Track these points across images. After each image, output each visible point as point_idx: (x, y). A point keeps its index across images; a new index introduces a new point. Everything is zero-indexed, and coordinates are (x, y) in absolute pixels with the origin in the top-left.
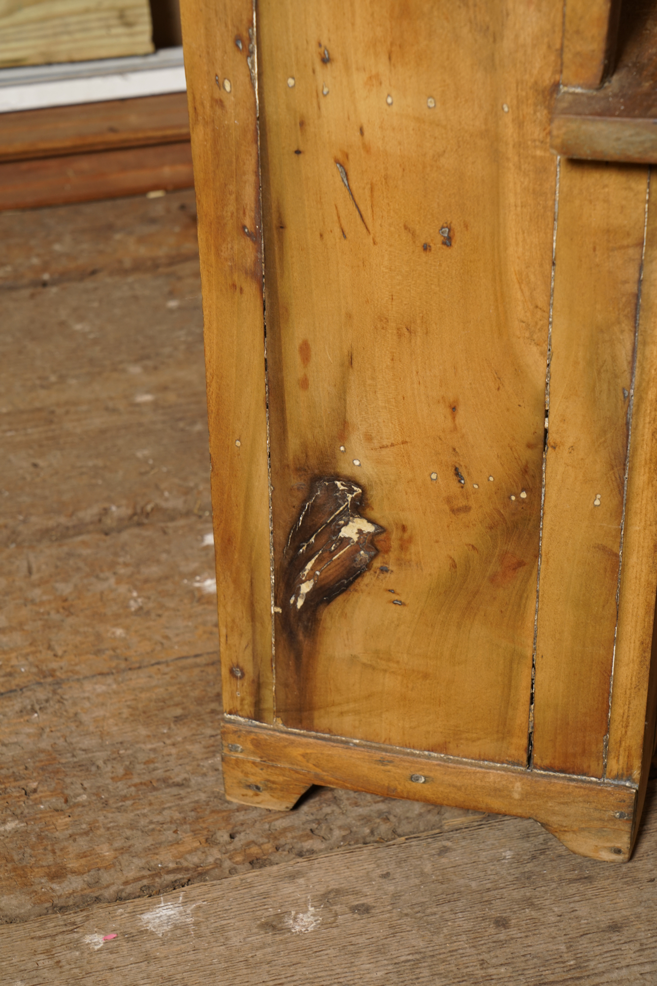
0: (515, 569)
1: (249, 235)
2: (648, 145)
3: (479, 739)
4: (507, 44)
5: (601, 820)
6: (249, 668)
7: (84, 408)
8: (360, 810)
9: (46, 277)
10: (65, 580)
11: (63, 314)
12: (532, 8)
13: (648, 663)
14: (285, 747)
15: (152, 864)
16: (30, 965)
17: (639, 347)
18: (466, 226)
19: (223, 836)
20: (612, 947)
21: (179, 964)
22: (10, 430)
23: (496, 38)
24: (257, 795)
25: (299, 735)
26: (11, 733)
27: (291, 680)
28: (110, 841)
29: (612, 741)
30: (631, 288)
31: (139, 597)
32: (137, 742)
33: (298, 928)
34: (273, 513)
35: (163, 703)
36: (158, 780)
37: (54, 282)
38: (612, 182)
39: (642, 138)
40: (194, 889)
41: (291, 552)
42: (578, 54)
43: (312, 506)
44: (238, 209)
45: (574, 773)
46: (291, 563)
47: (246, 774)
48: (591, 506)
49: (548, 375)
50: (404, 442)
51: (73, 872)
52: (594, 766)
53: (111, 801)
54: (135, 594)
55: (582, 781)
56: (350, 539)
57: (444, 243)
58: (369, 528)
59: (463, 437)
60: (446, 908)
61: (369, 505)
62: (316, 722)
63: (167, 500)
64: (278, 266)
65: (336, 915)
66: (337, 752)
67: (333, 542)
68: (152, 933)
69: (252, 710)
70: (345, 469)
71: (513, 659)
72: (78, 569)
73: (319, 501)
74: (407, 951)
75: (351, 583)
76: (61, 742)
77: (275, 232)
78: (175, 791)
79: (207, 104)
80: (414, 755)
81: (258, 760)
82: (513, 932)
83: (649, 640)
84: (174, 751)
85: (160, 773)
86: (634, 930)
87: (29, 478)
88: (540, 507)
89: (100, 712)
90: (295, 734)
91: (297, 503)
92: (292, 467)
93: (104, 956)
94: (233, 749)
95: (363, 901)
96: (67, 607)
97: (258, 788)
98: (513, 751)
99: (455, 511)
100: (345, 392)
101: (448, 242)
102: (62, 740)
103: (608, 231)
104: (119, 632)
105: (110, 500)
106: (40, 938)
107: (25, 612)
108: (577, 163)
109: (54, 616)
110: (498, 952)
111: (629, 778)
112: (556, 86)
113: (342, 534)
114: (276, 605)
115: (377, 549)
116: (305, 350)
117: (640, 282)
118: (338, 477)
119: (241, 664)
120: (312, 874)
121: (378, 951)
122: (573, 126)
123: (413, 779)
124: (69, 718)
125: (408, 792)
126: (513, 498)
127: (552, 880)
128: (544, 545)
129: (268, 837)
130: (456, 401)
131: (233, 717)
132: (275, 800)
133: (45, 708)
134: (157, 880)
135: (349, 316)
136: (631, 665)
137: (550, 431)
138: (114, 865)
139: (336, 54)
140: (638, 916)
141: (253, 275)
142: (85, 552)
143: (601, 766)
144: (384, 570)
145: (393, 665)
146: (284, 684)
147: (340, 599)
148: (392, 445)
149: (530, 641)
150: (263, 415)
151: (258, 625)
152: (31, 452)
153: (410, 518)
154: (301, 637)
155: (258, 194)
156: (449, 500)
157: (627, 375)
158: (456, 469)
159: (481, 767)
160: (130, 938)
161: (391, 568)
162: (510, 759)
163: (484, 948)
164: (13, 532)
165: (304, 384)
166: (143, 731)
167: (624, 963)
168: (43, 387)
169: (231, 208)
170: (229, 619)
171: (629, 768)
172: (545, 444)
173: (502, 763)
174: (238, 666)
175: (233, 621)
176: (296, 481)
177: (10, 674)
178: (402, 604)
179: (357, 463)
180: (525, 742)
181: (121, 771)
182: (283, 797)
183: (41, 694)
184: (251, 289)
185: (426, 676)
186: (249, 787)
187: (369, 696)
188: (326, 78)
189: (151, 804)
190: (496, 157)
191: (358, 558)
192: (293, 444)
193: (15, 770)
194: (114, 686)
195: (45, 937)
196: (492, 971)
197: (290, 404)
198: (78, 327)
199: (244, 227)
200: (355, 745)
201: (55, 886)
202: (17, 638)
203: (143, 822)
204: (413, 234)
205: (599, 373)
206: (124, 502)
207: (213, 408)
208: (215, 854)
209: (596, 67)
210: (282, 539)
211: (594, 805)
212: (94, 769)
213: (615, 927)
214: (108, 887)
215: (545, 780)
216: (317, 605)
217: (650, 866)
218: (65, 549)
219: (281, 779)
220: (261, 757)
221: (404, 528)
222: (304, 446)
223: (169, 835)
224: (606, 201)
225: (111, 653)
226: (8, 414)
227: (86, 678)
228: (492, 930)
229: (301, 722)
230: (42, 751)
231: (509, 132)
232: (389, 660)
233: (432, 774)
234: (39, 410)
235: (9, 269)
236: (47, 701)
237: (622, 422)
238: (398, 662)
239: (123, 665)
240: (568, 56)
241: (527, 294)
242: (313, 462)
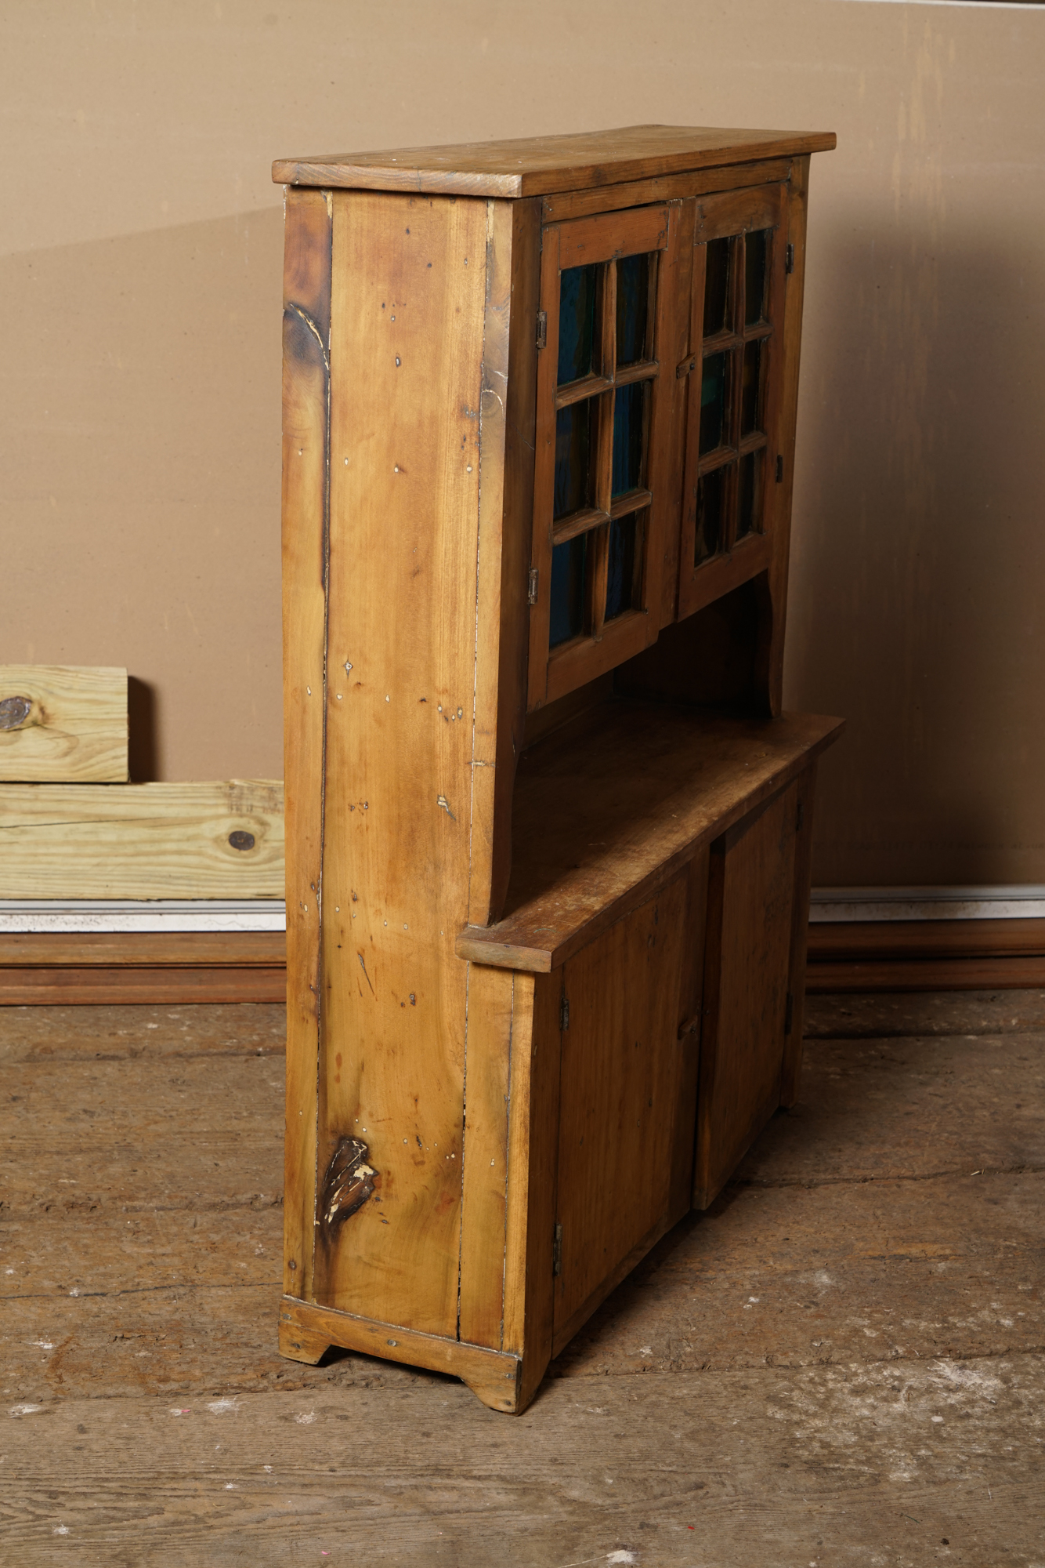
0: (449, 1203)
1: (313, 990)
2: (501, 957)
3: (429, 1319)
4: (443, 900)
5: (498, 1378)
6: (299, 1262)
7: (261, 1134)
8: (363, 1373)
9: (261, 1049)
10: (217, 1232)
11: (265, 1075)
12: (454, 883)
13: (524, 1272)
14: (316, 1317)
15: (224, 1383)
16: (134, 1418)
17: (512, 1071)
18: (423, 995)
19: (273, 1376)
20: (489, 1454)
21: (223, 1428)
22: (205, 1142)
23: (437, 896)
24: (298, 1351)
25: (325, 1310)
26: (157, 1308)
27: (323, 1272)
28: (201, 1369)
29: (505, 1325)
30: (506, 1037)
31: (262, 1247)
32: (235, 1323)
33: (301, 1421)
34: (318, 1159)
35: (259, 1305)
36: (242, 1343)
37: (265, 1054)
38: (495, 978)
39: (499, 953)
40: (245, 1396)
41: (327, 1184)
42: (476, 908)
43: (339, 1156)
44: (308, 976)
45: (484, 1346)
46: (326, 1192)
47: (292, 1335)
48: (489, 1166)
49: (465, 1084)
50: (390, 1119)
51: (174, 1380)
52: (496, 1342)
53: (208, 1350)
54: (260, 1246)
55: (488, 1351)
56: (359, 1178)
57: (412, 1003)
58: (370, 1172)
59: (421, 1118)
60: (395, 1423)
61: (370, 1157)
62: (336, 1302)
64: (327, 1008)
65: (327, 1418)
66: (347, 1322)
67: (350, 1179)
68: (212, 1412)
69: (300, 1291)
70: (358, 1134)
71: (448, 1262)
72: (228, 1227)
73: (343, 1153)
74: (363, 1440)
75: (359, 1207)
76: (187, 1317)
77: (326, 990)
78: (250, 1349)
79: (295, 917)
80: (390, 1327)
81: (300, 1325)
82: (431, 1440)
83: (524, 1256)
84: (257, 1330)
85: (244, 1340)
86: (507, 1448)
87: (210, 1171)
88: (462, 1165)
89: (217, 1305)
90: (323, 1309)
91: (331, 1153)
92: (329, 1130)
93: (179, 1419)
94: (286, 1317)
95: (347, 1414)
96: (213, 1247)
97: (299, 1346)
98: (448, 1329)
99: (417, 1164)
100: (359, 1086)
101: (413, 1003)
102: (188, 1316)
103: (494, 1004)
104: (243, 1265)
105: (260, 1190)
106: (144, 1406)
107: (185, 1247)
108: (477, 965)
109: (203, 1252)
110: (418, 1448)
111: (517, 1353)
112: (466, 924)
113: (355, 1175)
114: (317, 1219)
115: (374, 1186)
116: (339, 1058)
117: (511, 1034)
118: (354, 1138)
119: (295, 1259)
120: (319, 1397)
121: (346, 1438)
122: (466, 944)
123: (389, 1342)
124: (196, 1305)
125: (386, 1352)
126: (448, 1157)
127: (467, 1419)
128: (464, 1188)
129: (300, 1379)
130: (417, 1096)
131: (288, 1297)
132: (308, 1355)
133: (182, 1298)
134: (224, 1391)
135: (362, 1041)
136: (514, 1272)
137: (466, 1118)
138: (200, 1380)
139: (360, 897)
140: (512, 1442)
141: (314, 1013)
142: (235, 1218)
143: (499, 1343)
144: (378, 1200)
145: (381, 1265)
146: (318, 1274)
147: (353, 1217)
148: (384, 1120)
149: (458, 1252)
150: (315, 1097)
151: (306, 1232)
152: (216, 1156)
153: (393, 1167)
154: (330, 1242)
155: (318, 967)
156: (413, 1156)
157: (506, 1087)
158: (417, 1137)
159: (429, 1337)
160: (198, 1413)
161: (381, 1198)
162: (447, 1334)
163: (410, 1445)
164: (191, 1203)
165: (338, 1079)
166: (241, 1318)
167: (492, 1462)
168: (236, 1118)
169: (304, 974)
170: (290, 1228)
171: (516, 1345)
172: (464, 1126)
173: (443, 1336)
174: (293, 1261)
175: (292, 1229)
176: (331, 1139)
177: (165, 1278)
178: (387, 1223)
179: (364, 1130)
180: (455, 1321)
181: (220, 1335)
182: (313, 1353)
183: (182, 1291)
184: (312, 1021)
185: (399, 1273)
186: (293, 1345)
187: (367, 1285)
188: (355, 908)
189: (233, 1354)
190: (437, 958)
191: (364, 1191)
192: (331, 1115)
193: (153, 1327)
194: (230, 1293)
195: (147, 1406)
196: (410, 1455)
197: (330, 1091)
198: (274, 1084)
199: (311, 986)
200: (358, 1318)
201: (161, 1386)
202: (176, 1260)
203: (225, 1362)
204: (396, 997)
205: (491, 1085)
206: (270, 1192)
207: (289, 1091)
208: (265, 1383)
209: (485, 916)
210: (322, 1175)
211: (494, 1367)
212: (203, 1333)
213: (495, 1445)
214: (193, 1390)
215: (465, 1349)
216: (340, 1221)
217: (532, 1420)
218: (222, 1215)
219: (312, 1340)
220: (302, 1324)
221: (389, 1173)
222: (337, 1117)
223: (240, 1370)
224: (492, 987)
225: (234, 1275)
226: (207, 1132)
227: (214, 1286)
228: (419, 1437)
229: (327, 1301)
230: (175, 1320)
231: (444, 945)
232: (379, 1260)
233: (400, 1340)
234: (229, 1132)
235: (235, 1041)
236: (184, 1294)
237: (504, 1115)
238: (384, 1262)
239: (240, 1283)
240: (471, 909)
241: (453, 1035)
242: (341, 1127)
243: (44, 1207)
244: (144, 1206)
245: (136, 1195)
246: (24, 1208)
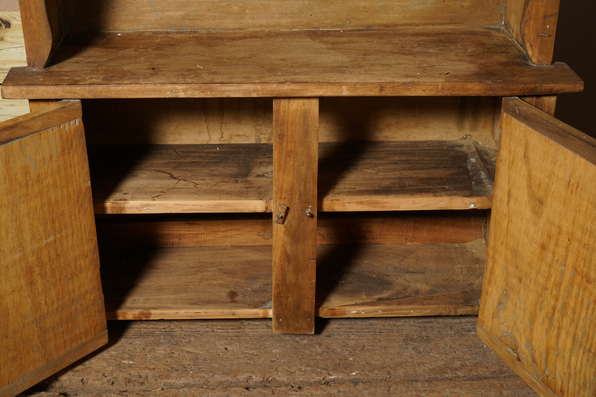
63: (279, 376)
87: (221, 355)
105: (253, 372)
152: (227, 342)
164: (206, 381)
206: (259, 375)
243: (111, 382)
244: (176, 383)
245: (171, 374)
246: (97, 382)
